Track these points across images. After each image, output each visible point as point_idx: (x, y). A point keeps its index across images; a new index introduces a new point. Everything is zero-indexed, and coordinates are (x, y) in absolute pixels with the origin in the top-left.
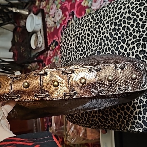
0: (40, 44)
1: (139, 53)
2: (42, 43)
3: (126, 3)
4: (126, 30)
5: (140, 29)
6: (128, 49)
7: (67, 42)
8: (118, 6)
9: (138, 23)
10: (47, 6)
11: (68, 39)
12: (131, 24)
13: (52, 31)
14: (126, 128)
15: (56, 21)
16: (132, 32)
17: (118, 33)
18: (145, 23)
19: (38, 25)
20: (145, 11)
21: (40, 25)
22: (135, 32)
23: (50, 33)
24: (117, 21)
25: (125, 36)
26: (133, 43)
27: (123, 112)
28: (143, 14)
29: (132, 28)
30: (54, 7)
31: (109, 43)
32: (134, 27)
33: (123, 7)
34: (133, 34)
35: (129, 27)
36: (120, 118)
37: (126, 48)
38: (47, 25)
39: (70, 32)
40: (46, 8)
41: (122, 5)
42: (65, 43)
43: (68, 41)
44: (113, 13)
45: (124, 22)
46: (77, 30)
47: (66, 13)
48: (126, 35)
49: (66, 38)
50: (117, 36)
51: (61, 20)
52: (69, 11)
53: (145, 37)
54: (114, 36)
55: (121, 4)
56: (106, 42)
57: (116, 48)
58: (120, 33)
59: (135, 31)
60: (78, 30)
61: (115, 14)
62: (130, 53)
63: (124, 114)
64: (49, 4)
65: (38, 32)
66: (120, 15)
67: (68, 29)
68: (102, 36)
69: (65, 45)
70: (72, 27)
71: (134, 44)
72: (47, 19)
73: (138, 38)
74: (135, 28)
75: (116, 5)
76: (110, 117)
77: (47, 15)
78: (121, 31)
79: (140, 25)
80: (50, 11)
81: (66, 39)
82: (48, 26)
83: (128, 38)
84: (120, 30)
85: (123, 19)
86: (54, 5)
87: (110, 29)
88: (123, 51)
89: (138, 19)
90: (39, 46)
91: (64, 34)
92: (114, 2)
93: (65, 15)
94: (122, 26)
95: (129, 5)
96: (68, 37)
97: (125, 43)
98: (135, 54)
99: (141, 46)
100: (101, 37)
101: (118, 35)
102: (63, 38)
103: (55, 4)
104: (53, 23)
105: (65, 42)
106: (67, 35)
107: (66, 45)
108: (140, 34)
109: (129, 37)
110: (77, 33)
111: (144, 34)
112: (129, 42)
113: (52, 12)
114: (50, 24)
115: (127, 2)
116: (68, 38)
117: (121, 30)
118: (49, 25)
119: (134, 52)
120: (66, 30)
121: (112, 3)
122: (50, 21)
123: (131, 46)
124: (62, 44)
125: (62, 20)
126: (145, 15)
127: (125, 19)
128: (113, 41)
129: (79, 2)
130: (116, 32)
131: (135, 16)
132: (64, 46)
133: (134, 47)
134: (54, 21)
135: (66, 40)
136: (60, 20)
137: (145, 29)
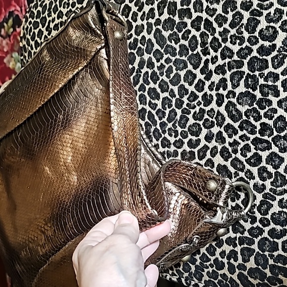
1: (238, 99)
6: (207, 83)
9: (239, 13)
11: (41, 32)
14: (193, 283)
16: (220, 39)
17: (180, 35)
18: (258, 18)
22: (229, 40)
26: (220, 70)
31: (154, 60)
32: (227, 26)
34: (223, 45)
35: (212, 23)
42: (33, 43)
45: (198, 6)
46: (65, 11)
53: (256, 57)
54: (168, 43)
56: (146, 57)
57: (172, 75)
59: (229, 36)
60: (69, 9)
62: (211, 96)
67: (39, 3)
68: (134, 36)
69: (32, 49)
73: (236, 58)
74: (229, 28)
79: (245, 21)
81: (36, 31)
83: (209, 54)
84: (185, 28)
87: (158, 22)
88: (191, 89)
94: (190, 17)
97: (198, 67)
98: (226, 101)
100: (132, 40)
101: (179, 41)
102: (28, 27)
108: (244, 46)
110: (65, 18)
111: (255, 48)
112: (210, 64)
117: (189, 27)
120: (36, 6)
123: (216, 78)
128: (165, 57)
130: (175, 32)
132: (29, 48)
133: (224, 80)
137: (256, 34)
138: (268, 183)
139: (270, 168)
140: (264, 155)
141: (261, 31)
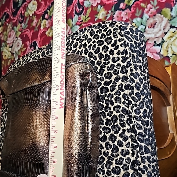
3: (82, 38)
5: (97, 76)
8: (74, 42)
9: (96, 67)
10: (5, 33)
13: (9, 64)
15: (14, 52)
18: (104, 69)
20: (104, 52)
23: (6, 67)
28: (102, 56)
30: (13, 34)
33: (79, 44)
38: (3, 56)
40: (3, 34)
41: (78, 42)
47: (26, 43)
51: (20, 52)
52: (31, 40)
53: (103, 87)
55: (77, 40)
64: (6, 31)
72: (3, 49)
75: (71, 40)
77: (3, 44)
79: (98, 70)
80: (8, 38)
82: (4, 58)
86: (13, 32)
89: (96, 61)
92: (69, 36)
93: (26, 46)
95: (85, 43)
104: (10, 54)
111: (103, 82)
113: (10, 41)
114: (6, 54)
115: (84, 39)
118: (5, 56)
122: (7, 51)
125: (22, 52)
126: (104, 58)
129: (43, 31)
131: (92, 57)
134: (12, 52)
136: (19, 50)
137: (103, 76)
138: (110, 151)
139: (111, 143)
140: (108, 135)
141: (105, 74)
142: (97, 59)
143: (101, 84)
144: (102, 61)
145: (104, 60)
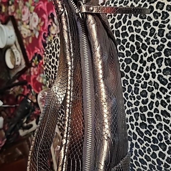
0: (18, 61)
2: (21, 59)
4: (136, 40)
5: (157, 38)
7: (52, 64)
10: (17, 11)
12: (141, 31)
13: (30, 41)
15: (33, 29)
16: (146, 43)
19: (11, 37)
20: (159, 10)
21: (13, 37)
23: (29, 45)
24: (119, 29)
25: (136, 49)
27: (155, 160)
28: (158, 15)
29: (144, 37)
30: (26, 10)
36: (152, 169)
37: (140, 67)
39: (55, 50)
40: (16, 13)
43: (54, 64)
44: (111, 18)
45: (131, 29)
47: (43, 16)
48: (138, 48)
49: (50, 59)
50: (123, 51)
51: (39, 27)
52: (47, 13)
55: (120, 3)
58: (127, 47)
59: (150, 41)
61: (114, 19)
63: (158, 163)
64: (18, 8)
65: (12, 45)
66: (121, 20)
70: (56, 42)
71: (152, 60)
72: (20, 28)
76: (137, 167)
77: (19, 23)
78: (129, 43)
80: (23, 16)
82: (24, 36)
84: (126, 42)
85: (128, 25)
86: (26, 8)
89: (151, 22)
90: (18, 63)
91: (47, 53)
93: (43, 20)
95: (132, 4)
96: (53, 57)
99: (163, 63)
101: (125, 49)
103: (27, 6)
104: (29, 31)
105: (50, 64)
106: (51, 54)
107: (53, 69)
109: (143, 50)
113: (25, 18)
116: (53, 59)
118: (25, 34)
119: (154, 73)
121: (105, 3)
122: (25, 29)
124: (46, 67)
125: (41, 27)
126: (161, 16)
127: (131, 24)
130: (121, 45)
131: (145, 18)
134: (30, 28)
135: (50, 61)
136: (37, 26)
142: (152, 20)
143: (164, 46)
144: (160, 20)
145: (162, 18)
